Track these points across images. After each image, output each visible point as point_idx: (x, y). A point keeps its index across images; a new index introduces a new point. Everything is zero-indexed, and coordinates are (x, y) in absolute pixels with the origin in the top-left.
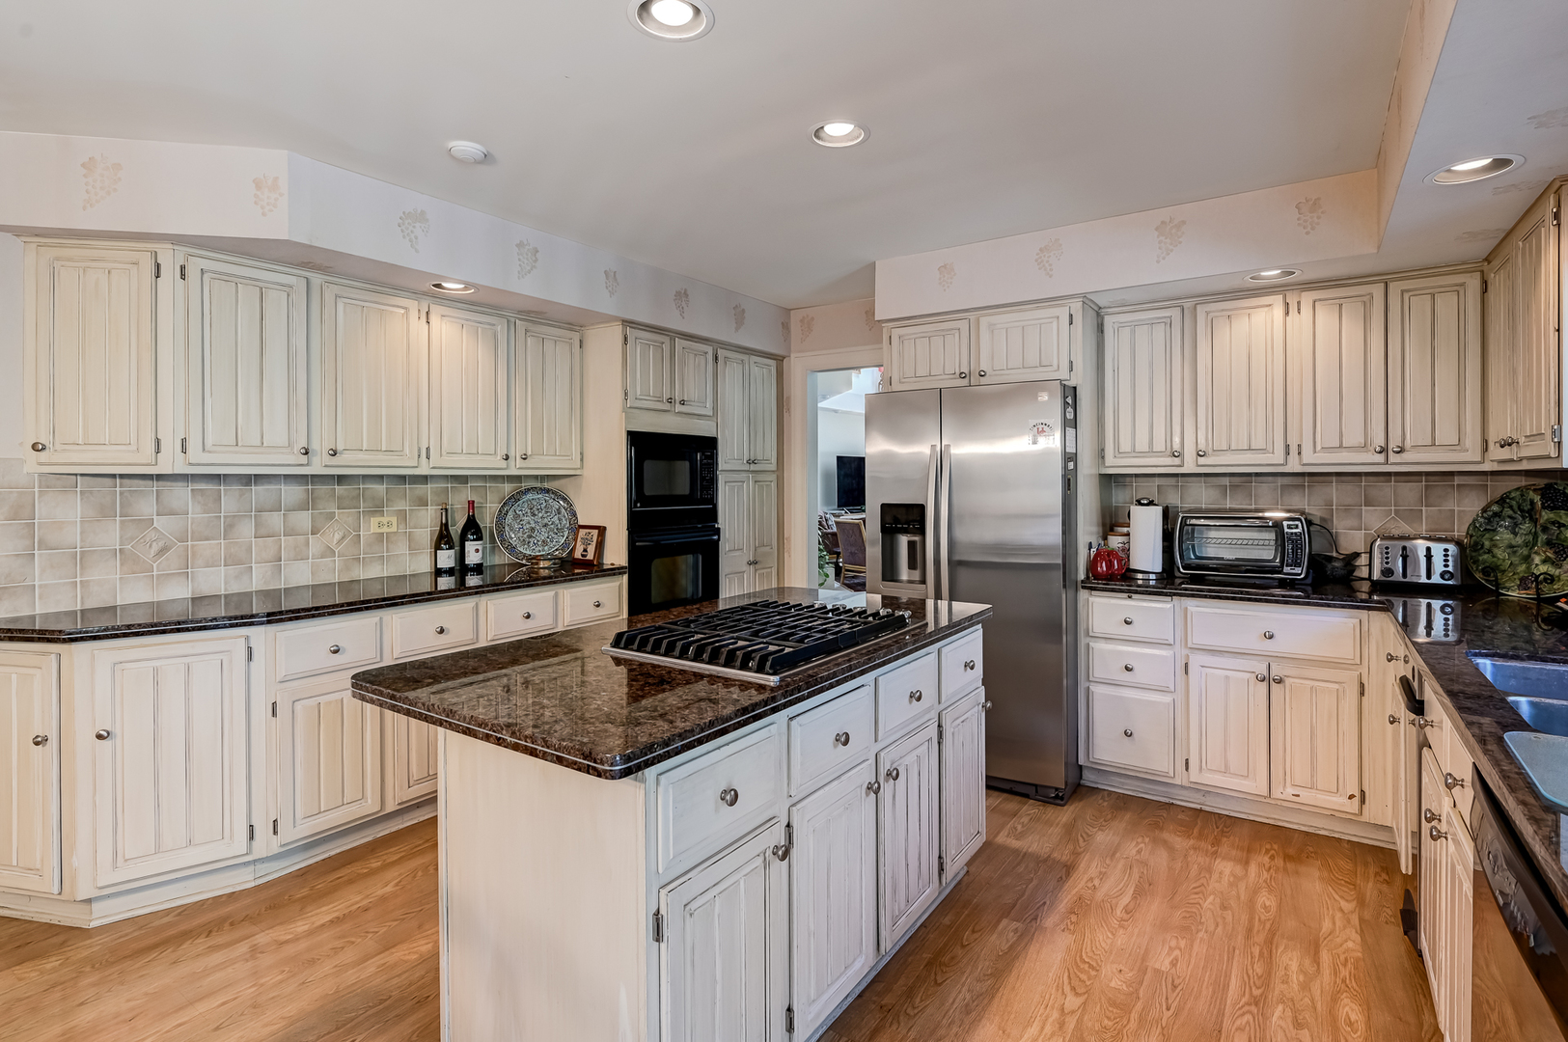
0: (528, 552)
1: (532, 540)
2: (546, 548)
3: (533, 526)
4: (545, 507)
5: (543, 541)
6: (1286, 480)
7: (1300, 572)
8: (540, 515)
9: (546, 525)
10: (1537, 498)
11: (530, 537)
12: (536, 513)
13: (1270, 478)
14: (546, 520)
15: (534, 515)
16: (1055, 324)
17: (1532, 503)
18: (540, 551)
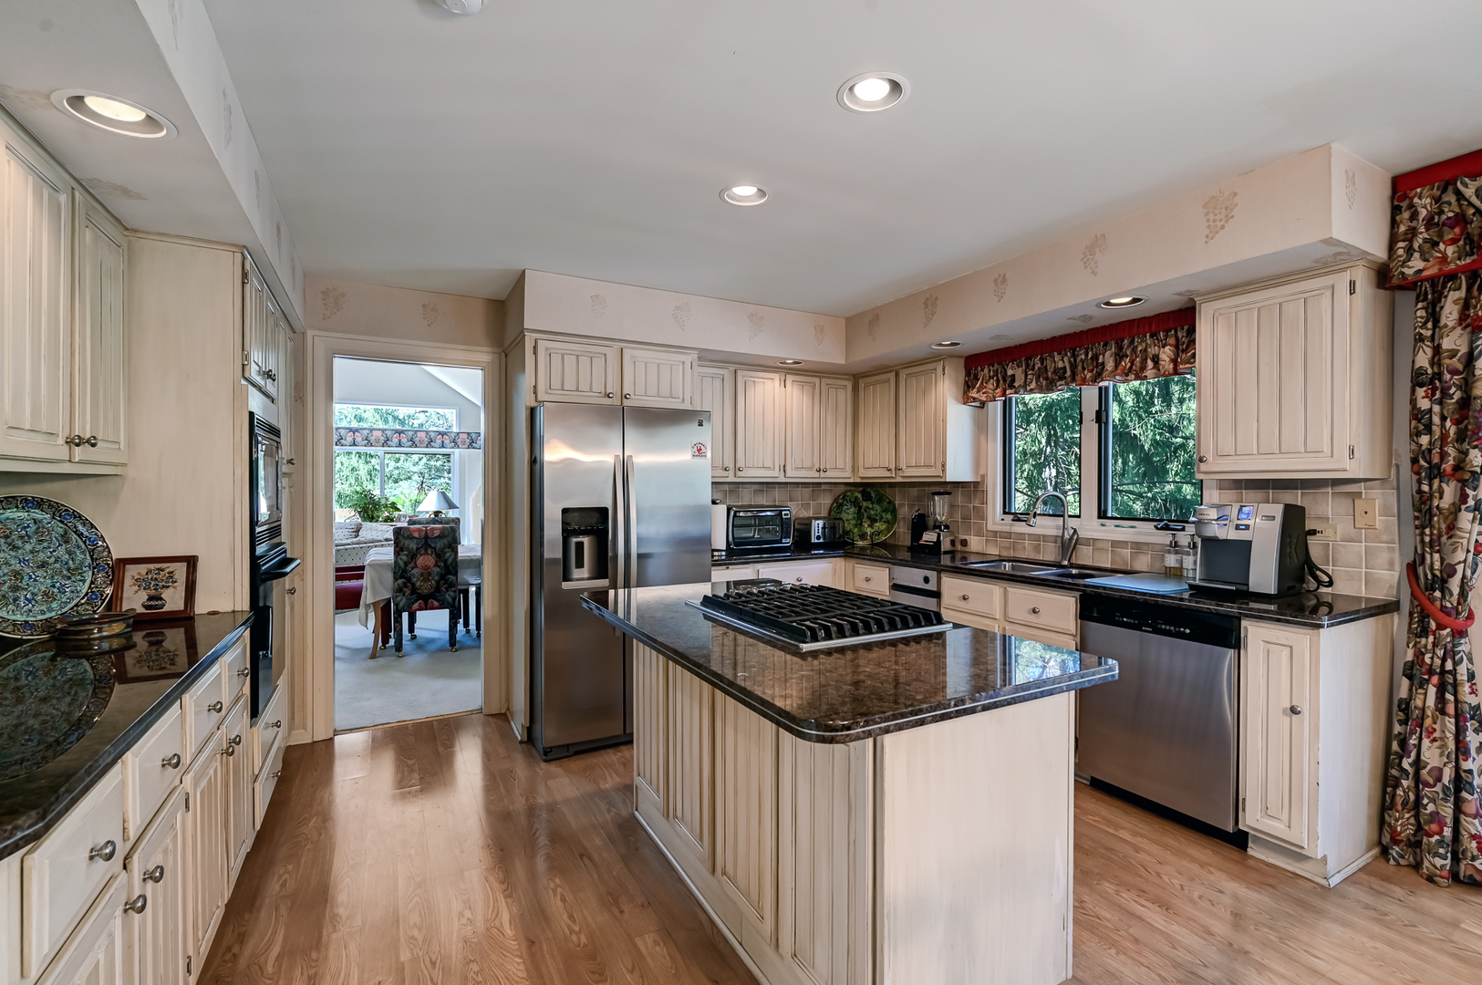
0: (20, 617)
1: (21, 594)
2: (54, 605)
3: (18, 567)
4: (36, 532)
5: (45, 594)
6: (756, 487)
7: (788, 542)
8: (28, 547)
9: (43, 565)
10: (860, 496)
11: (15, 589)
12: (19, 543)
13: (748, 486)
14: (42, 556)
15: (15, 548)
16: (681, 367)
17: (856, 498)
18: (43, 612)
